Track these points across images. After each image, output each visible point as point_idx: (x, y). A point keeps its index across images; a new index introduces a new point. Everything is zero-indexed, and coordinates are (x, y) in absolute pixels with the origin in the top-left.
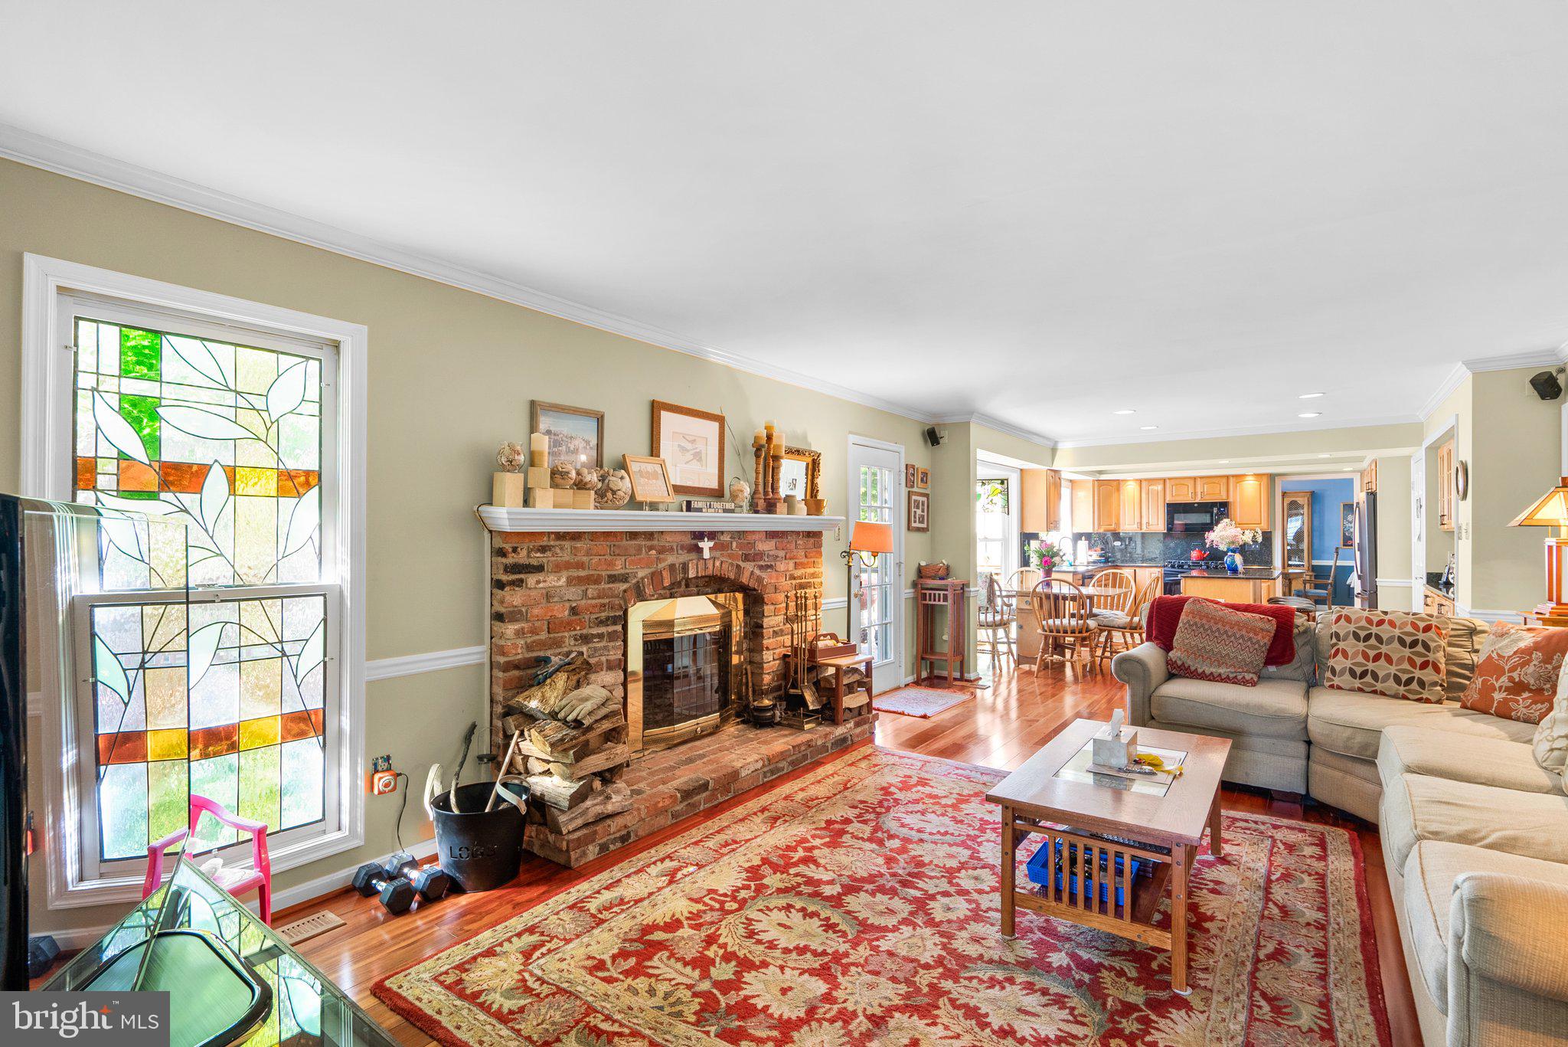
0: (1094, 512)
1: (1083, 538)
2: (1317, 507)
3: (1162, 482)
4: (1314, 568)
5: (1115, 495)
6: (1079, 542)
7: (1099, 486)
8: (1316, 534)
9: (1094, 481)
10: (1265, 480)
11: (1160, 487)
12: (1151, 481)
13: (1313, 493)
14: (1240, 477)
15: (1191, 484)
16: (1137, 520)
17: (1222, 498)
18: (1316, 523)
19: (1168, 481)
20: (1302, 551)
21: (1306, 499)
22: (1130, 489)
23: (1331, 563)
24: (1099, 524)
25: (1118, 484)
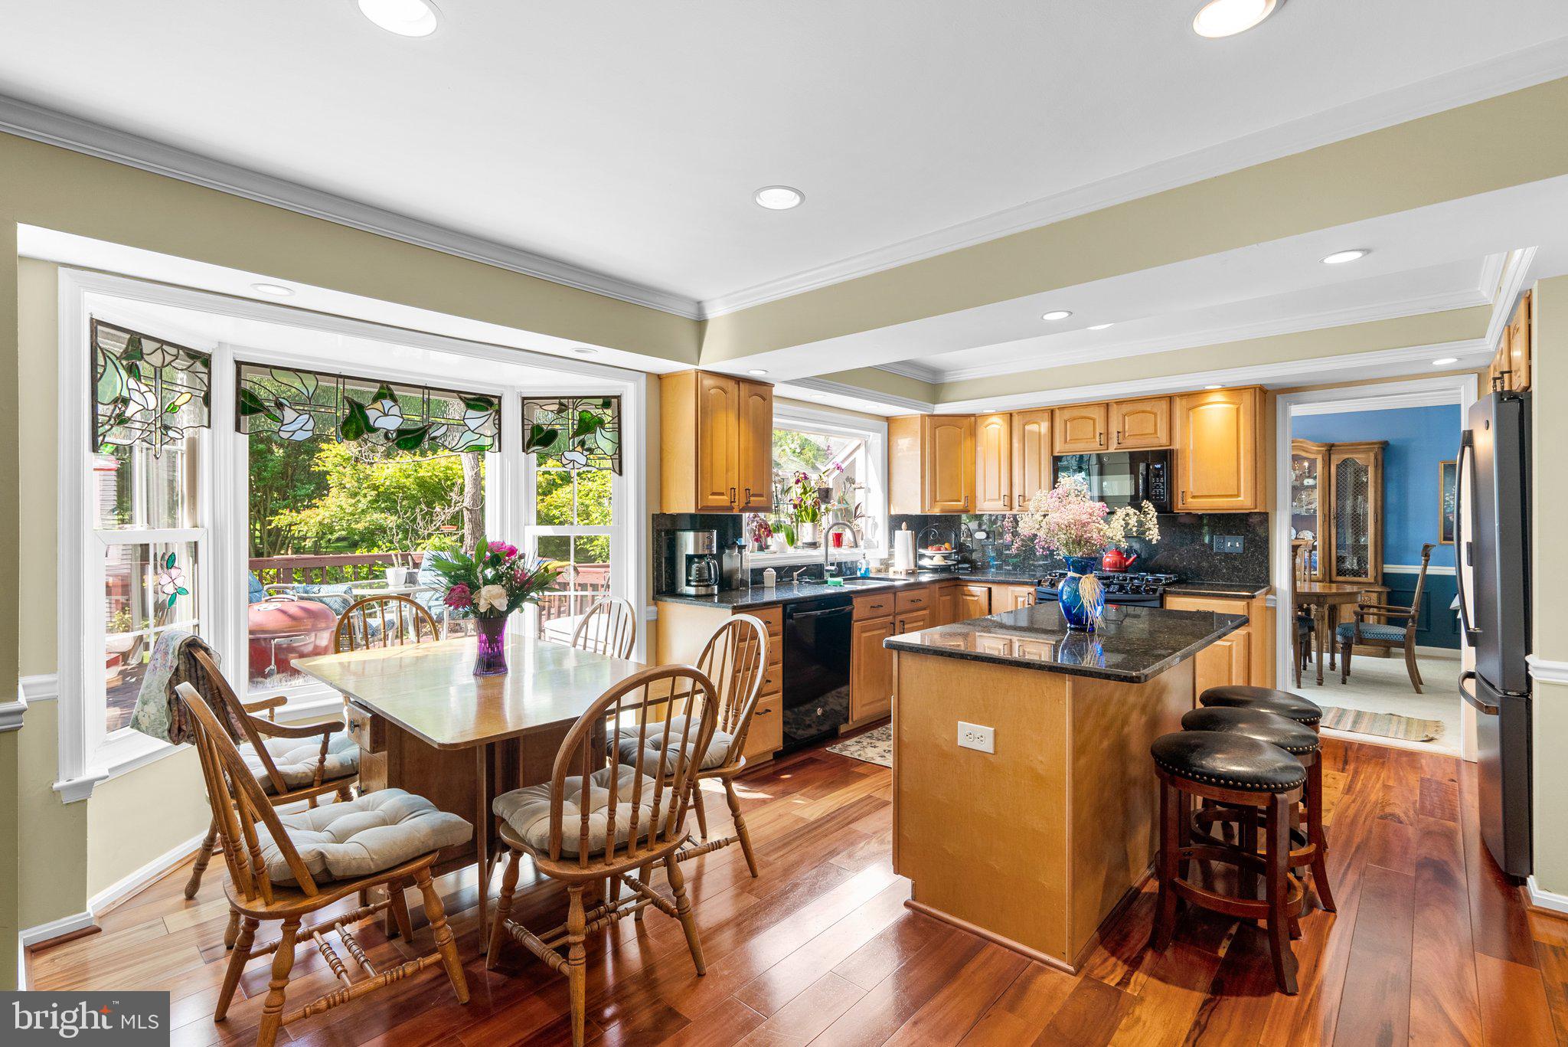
0: (923, 477)
1: (904, 525)
2: (1393, 472)
3: (1047, 416)
4: (1387, 579)
5: (967, 444)
6: (898, 533)
7: (934, 428)
8: (1392, 519)
9: (922, 416)
10: (1247, 399)
11: (1044, 427)
12: (1029, 414)
13: (1385, 446)
14: (1194, 397)
15: (1098, 414)
16: (1005, 491)
17: (1160, 441)
18: (1392, 498)
19: (1057, 413)
20: (1365, 547)
21: (1372, 456)
22: (994, 431)
23: (1415, 569)
24: (934, 500)
25: (969, 424)
